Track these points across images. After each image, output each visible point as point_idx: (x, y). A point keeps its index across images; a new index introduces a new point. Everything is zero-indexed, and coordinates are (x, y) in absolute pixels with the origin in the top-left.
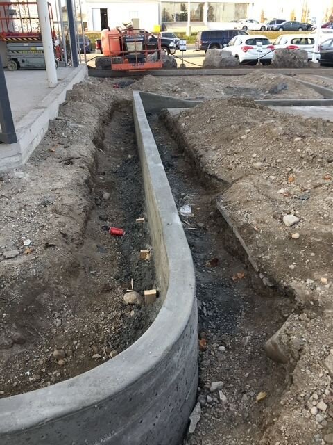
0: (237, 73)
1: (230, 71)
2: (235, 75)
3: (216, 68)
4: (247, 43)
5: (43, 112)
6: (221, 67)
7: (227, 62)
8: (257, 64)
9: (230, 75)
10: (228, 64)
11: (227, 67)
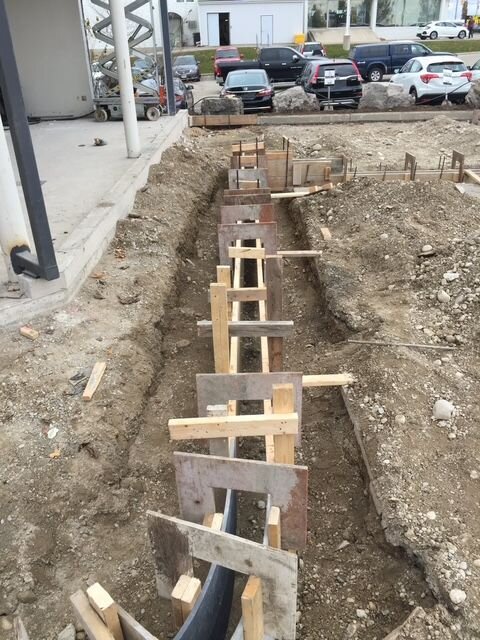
0: (411, 118)
1: (399, 115)
2: (405, 122)
3: (379, 110)
4: (429, 70)
5: (108, 214)
6: (386, 110)
7: (395, 101)
8: (444, 103)
9: (400, 122)
10: (397, 105)
11: (394, 109)
